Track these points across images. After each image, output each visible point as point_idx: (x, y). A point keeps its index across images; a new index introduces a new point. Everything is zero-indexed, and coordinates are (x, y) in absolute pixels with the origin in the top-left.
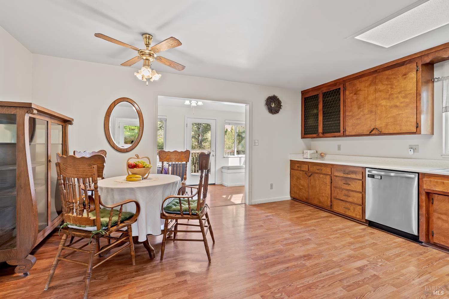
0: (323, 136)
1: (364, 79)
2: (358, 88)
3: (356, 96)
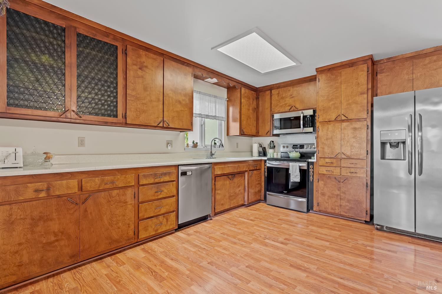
0: (80, 118)
3: (142, 72)
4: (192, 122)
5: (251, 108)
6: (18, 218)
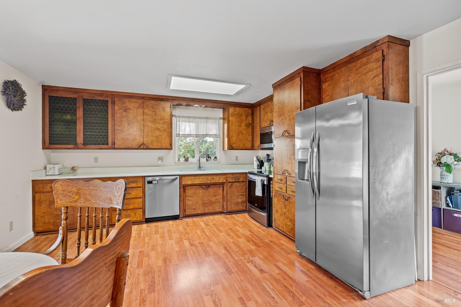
0: (85, 147)
1: (134, 100)
2: (128, 106)
3: (126, 113)
4: (171, 143)
5: (243, 124)
6: (43, 200)
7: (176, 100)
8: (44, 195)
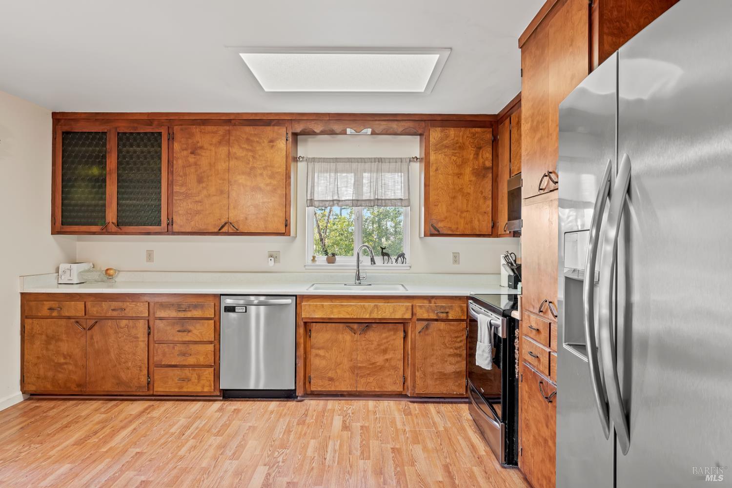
0: (119, 231)
1: (209, 128)
2: (198, 142)
3: (195, 158)
4: (286, 221)
5: (468, 170)
6: (38, 332)
7: (299, 121)
8: (37, 323)
